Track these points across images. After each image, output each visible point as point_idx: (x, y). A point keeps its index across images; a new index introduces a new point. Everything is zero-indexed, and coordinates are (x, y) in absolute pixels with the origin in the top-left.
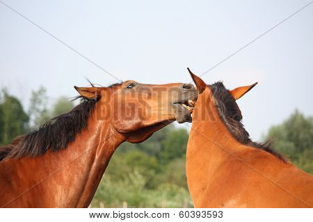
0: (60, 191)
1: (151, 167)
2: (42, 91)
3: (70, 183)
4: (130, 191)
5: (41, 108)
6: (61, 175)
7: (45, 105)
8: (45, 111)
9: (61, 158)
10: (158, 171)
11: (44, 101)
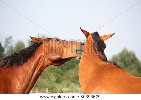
0: (18, 84)
1: (59, 73)
2: (10, 38)
3: (23, 80)
4: (49, 84)
5: (10, 45)
6: (19, 76)
7: (11, 44)
8: (11, 47)
9: (20, 68)
10: (62, 75)
11: (11, 42)
